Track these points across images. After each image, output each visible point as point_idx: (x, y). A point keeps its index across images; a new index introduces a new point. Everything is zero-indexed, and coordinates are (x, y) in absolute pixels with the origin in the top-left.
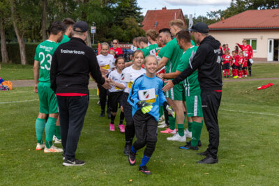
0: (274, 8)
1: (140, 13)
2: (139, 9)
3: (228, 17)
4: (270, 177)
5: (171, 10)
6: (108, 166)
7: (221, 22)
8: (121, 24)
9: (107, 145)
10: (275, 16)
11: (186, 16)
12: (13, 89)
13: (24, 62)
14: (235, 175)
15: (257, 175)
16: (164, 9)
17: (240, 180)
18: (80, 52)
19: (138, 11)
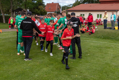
0: (90, 3)
1: (44, 4)
2: (44, 3)
3: (74, 6)
4: (92, 63)
5: (55, 3)
6: (39, 60)
7: (72, 8)
8: (38, 8)
9: (38, 53)
10: (91, 6)
11: (60, 5)
12: (2, 32)
13: (4, 22)
14: (81, 63)
15: (88, 63)
16: (53, 3)
17: (83, 65)
18: (30, 22)
19: (43, 4)
